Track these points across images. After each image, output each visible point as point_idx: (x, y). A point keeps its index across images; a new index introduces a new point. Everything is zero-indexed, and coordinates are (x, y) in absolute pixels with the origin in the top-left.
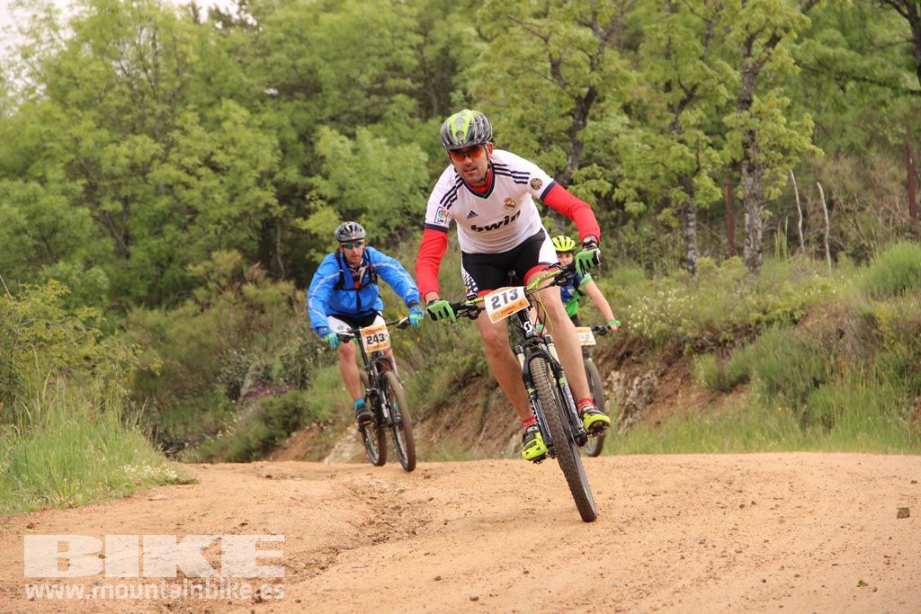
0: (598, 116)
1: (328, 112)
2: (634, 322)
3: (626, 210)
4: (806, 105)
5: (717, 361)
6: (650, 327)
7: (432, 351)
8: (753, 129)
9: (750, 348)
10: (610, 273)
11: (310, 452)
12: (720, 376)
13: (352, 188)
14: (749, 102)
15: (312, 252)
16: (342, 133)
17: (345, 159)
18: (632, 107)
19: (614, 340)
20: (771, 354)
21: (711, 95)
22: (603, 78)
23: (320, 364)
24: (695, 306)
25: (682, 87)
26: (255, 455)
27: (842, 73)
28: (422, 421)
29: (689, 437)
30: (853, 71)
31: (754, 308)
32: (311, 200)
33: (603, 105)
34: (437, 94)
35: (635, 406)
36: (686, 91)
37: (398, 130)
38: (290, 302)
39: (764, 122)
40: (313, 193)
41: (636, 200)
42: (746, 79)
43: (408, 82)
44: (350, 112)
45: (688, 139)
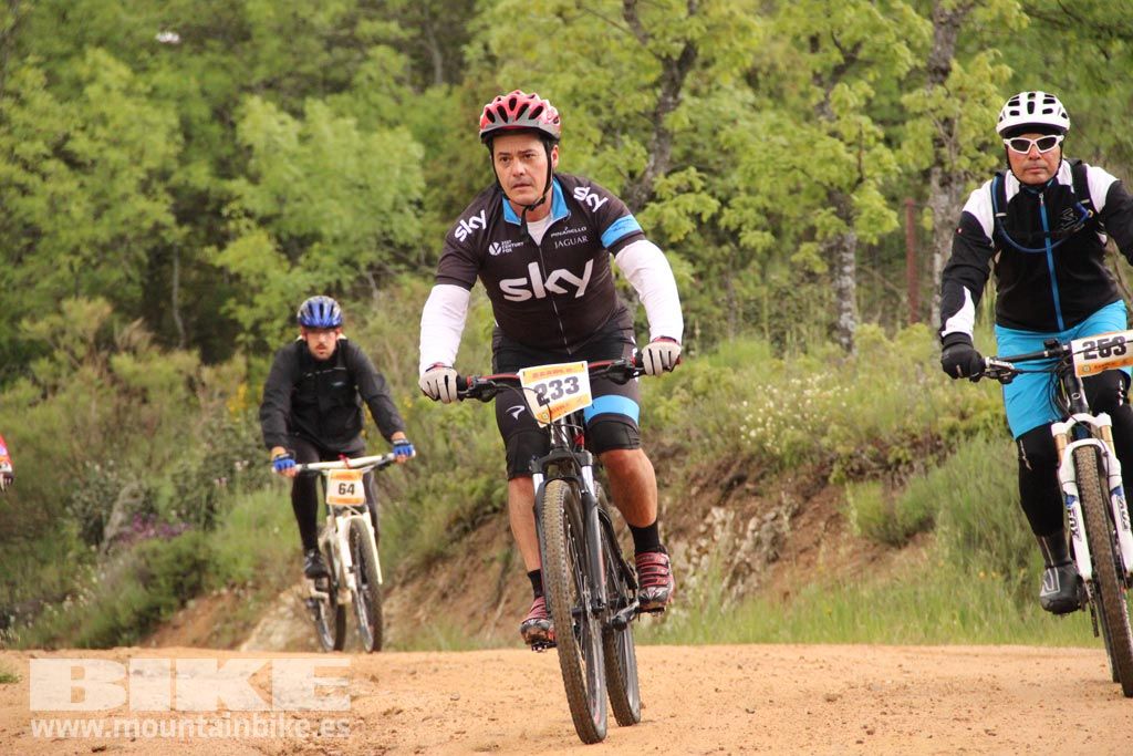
0: (704, 89)
1: (261, 73)
2: (749, 428)
3: (742, 243)
4: (1045, 78)
5: (884, 495)
6: (777, 436)
7: (422, 469)
8: (951, 115)
9: (938, 474)
10: (714, 347)
11: (217, 634)
12: (889, 518)
13: (299, 200)
14: (946, 72)
15: (231, 303)
16: (282, 108)
17: (287, 153)
18: (760, 76)
19: (718, 457)
20: (971, 485)
21: (884, 58)
22: (708, 28)
23: (238, 489)
24: (849, 406)
25: (837, 44)
26: (125, 636)
27: (1102, 28)
28: (403, 585)
29: (835, 619)
30: (1120, 24)
31: (946, 408)
32: (230, 217)
33: (711, 71)
34: (442, 48)
35: (749, 565)
36: (843, 51)
37: (376, 106)
38: (191, 385)
39: (968, 104)
40: (234, 206)
41: (756, 228)
42: (940, 33)
43: (394, 26)
44: (299, 75)
45: (844, 131)
